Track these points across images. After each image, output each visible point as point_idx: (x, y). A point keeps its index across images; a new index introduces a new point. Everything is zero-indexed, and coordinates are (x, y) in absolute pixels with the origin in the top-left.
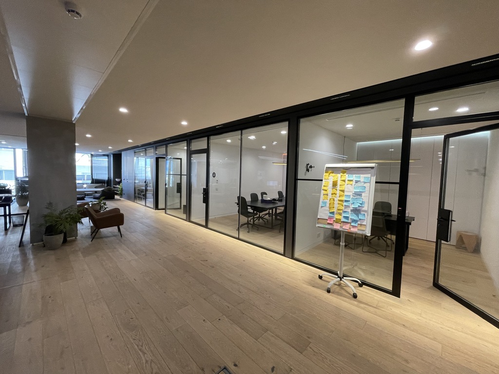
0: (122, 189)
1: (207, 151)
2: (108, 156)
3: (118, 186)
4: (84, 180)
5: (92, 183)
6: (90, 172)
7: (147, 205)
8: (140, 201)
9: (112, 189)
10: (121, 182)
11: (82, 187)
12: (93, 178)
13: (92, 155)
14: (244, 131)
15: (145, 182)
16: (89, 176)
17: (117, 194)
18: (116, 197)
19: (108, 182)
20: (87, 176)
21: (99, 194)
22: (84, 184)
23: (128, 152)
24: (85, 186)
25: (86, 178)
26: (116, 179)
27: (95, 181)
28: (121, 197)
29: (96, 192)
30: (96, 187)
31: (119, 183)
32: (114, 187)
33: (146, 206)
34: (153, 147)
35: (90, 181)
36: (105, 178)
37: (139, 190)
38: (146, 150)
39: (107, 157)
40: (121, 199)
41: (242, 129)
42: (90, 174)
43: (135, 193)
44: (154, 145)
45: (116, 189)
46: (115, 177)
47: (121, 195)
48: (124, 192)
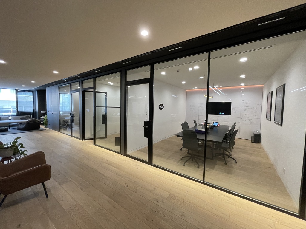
0: (47, 120)
1: (150, 81)
2: (33, 91)
3: (43, 117)
4: (10, 112)
5: (18, 114)
6: (15, 105)
7: (73, 135)
8: (65, 131)
9: (36, 120)
10: (46, 113)
11: (7, 119)
12: (19, 110)
13: (17, 91)
14: (213, 53)
15: (71, 114)
16: (15, 109)
17: (42, 124)
18: (42, 127)
19: (34, 114)
20: (13, 109)
21: (25, 125)
22: (9, 116)
23: (53, 88)
24: (10, 118)
25: (12, 111)
26: (41, 112)
27: (20, 114)
28: (46, 127)
29: (21, 123)
30: (21, 119)
31: (44, 115)
32: (39, 118)
33: (71, 136)
34: (79, 81)
35: (15, 114)
36: (31, 110)
37: (63, 121)
38: (71, 85)
39: (32, 93)
40: (46, 129)
41: (209, 51)
42: (16, 107)
43: (60, 124)
44: (80, 80)
45: (41, 120)
46: (40, 109)
47: (46, 125)
48: (48, 123)
